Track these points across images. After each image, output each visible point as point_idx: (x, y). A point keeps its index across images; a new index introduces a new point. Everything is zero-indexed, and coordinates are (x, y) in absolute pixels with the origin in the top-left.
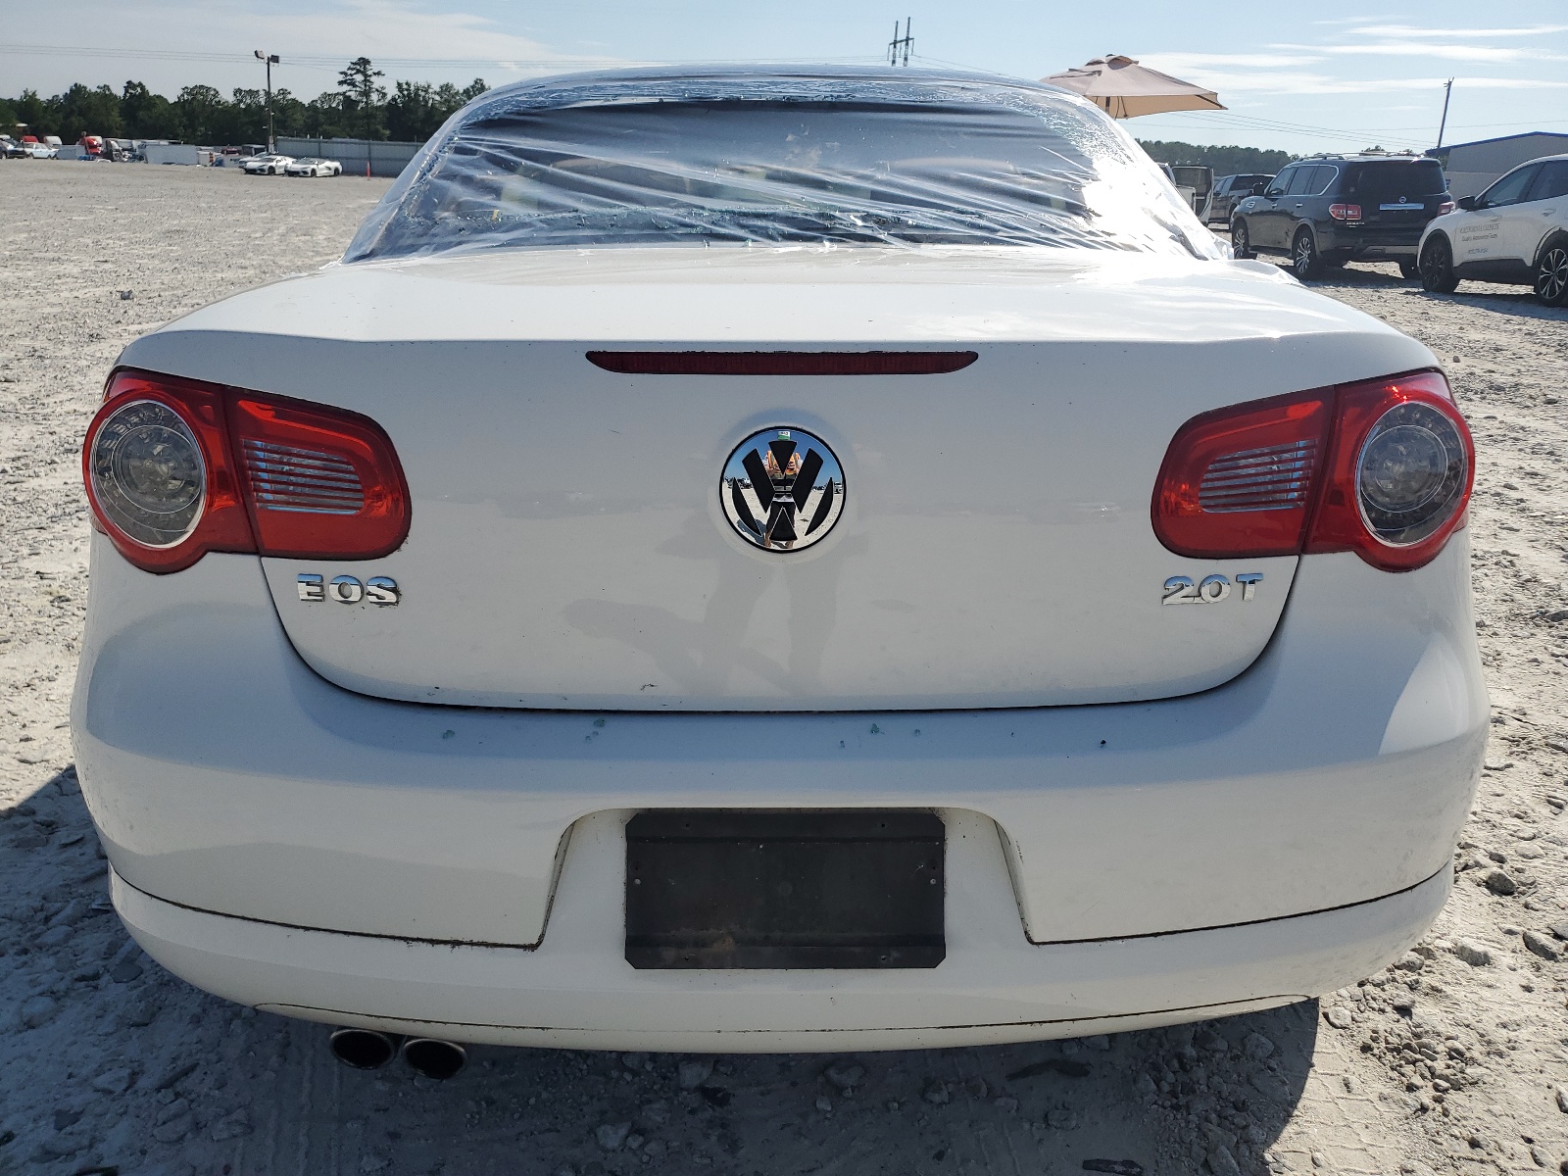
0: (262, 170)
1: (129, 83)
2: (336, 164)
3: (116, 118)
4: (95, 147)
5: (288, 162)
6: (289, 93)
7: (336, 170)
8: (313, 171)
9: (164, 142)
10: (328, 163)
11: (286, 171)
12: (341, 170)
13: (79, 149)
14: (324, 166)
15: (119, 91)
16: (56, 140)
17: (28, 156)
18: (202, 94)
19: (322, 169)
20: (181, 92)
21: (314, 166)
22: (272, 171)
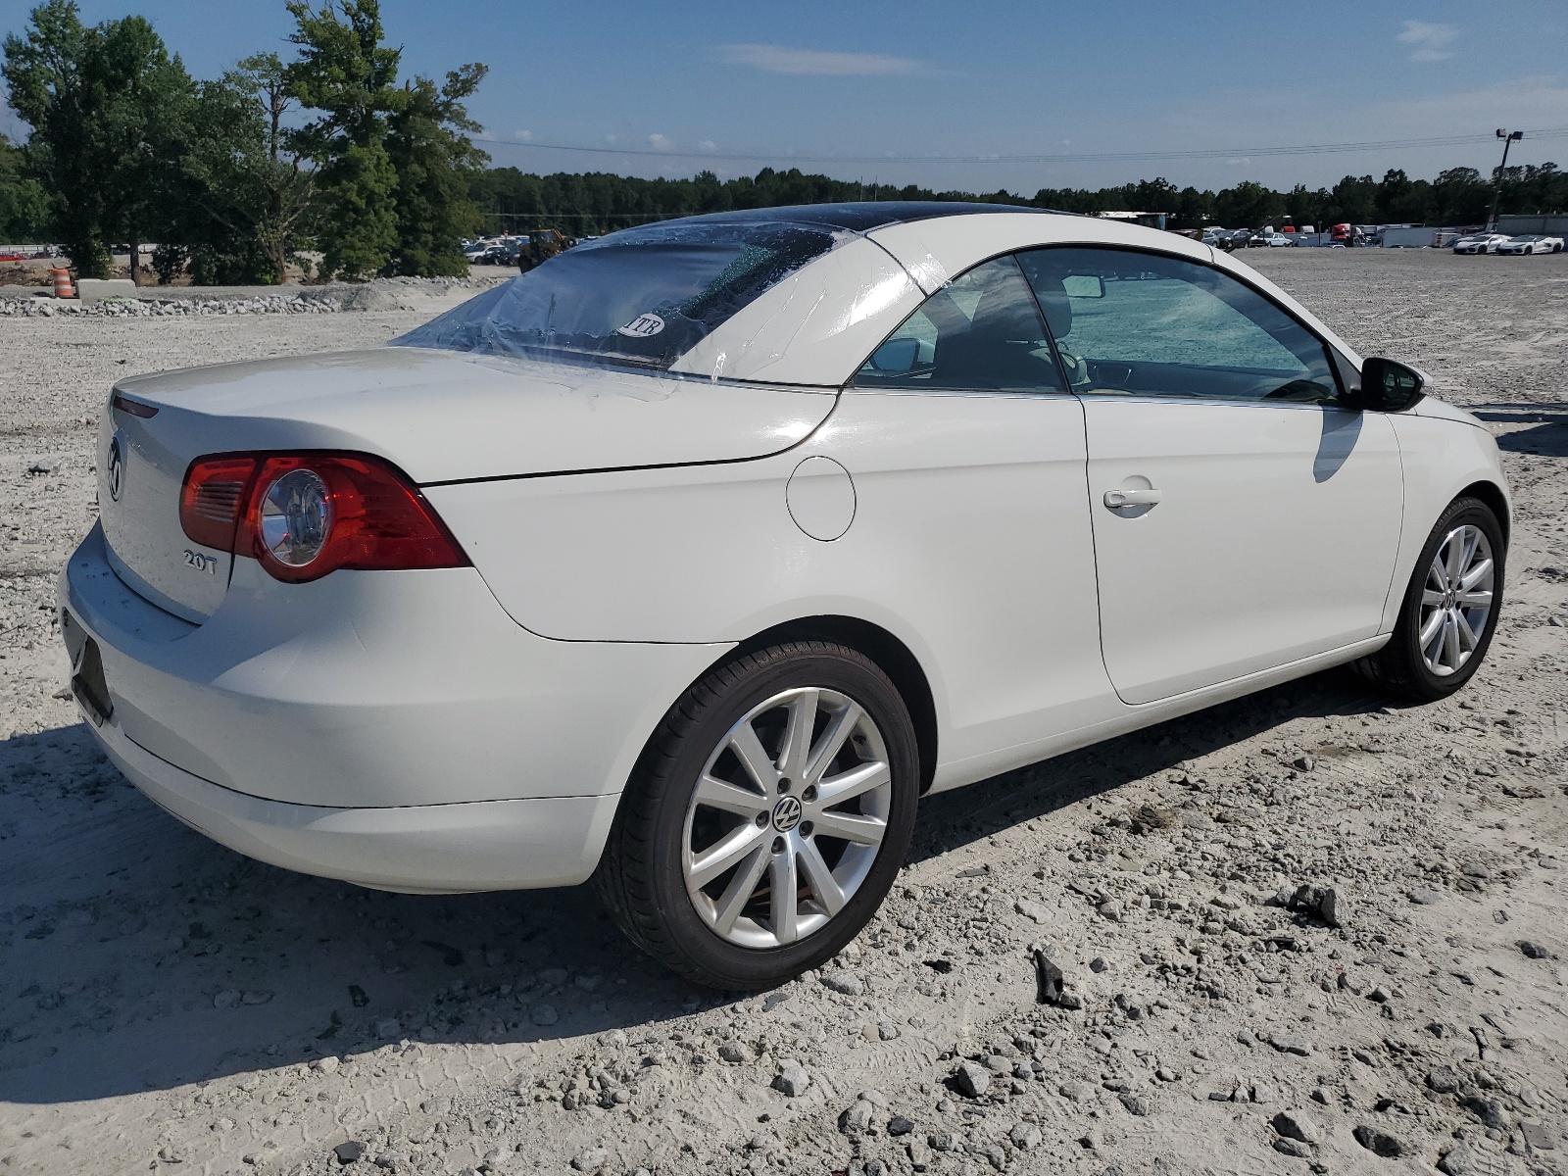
0: (1473, 250)
1: (1390, 172)
2: (1560, 240)
3: (1371, 206)
4: (1343, 233)
5: (1502, 241)
6: (1555, 166)
7: (1558, 246)
8: (1529, 249)
9: (1406, 226)
10: (1549, 240)
11: (1497, 249)
12: (1563, 245)
13: (1326, 236)
14: (1539, 245)
15: (1378, 179)
16: (1310, 229)
17: (1267, 245)
18: (1458, 176)
19: (1540, 246)
20: (1439, 176)
21: (1532, 244)
22: (1483, 250)
